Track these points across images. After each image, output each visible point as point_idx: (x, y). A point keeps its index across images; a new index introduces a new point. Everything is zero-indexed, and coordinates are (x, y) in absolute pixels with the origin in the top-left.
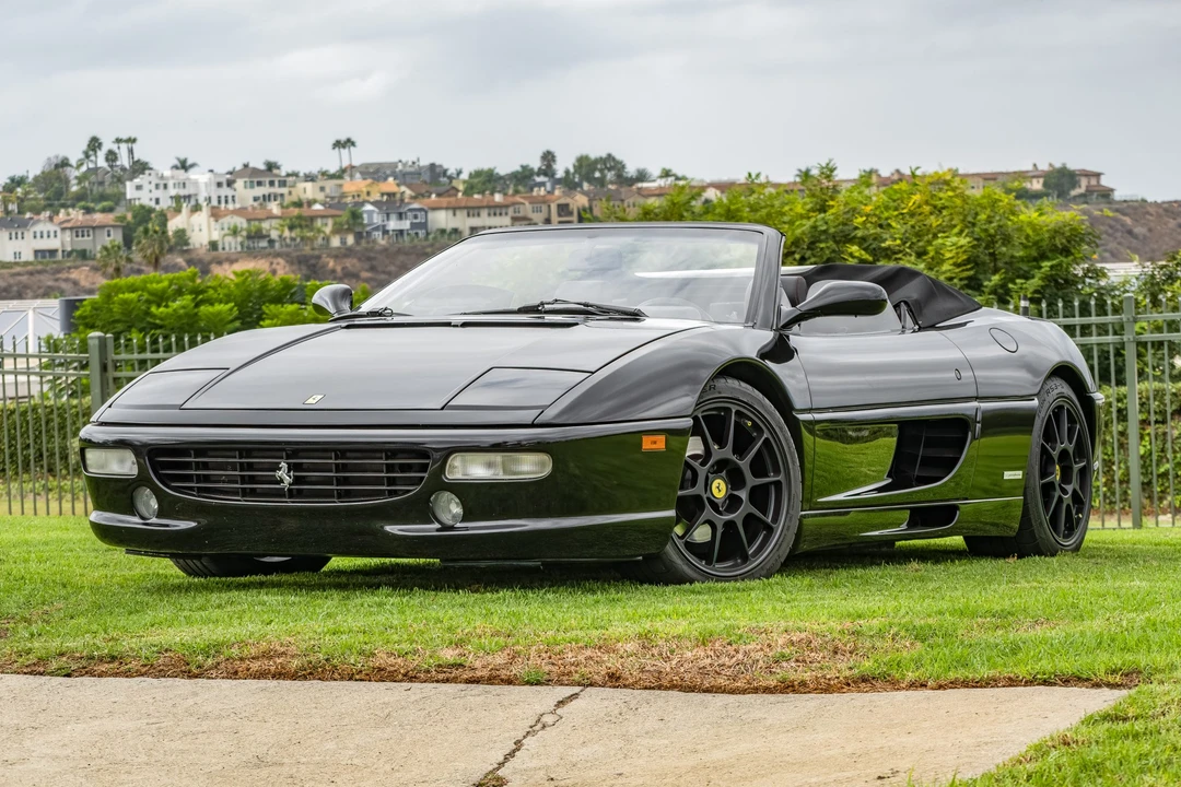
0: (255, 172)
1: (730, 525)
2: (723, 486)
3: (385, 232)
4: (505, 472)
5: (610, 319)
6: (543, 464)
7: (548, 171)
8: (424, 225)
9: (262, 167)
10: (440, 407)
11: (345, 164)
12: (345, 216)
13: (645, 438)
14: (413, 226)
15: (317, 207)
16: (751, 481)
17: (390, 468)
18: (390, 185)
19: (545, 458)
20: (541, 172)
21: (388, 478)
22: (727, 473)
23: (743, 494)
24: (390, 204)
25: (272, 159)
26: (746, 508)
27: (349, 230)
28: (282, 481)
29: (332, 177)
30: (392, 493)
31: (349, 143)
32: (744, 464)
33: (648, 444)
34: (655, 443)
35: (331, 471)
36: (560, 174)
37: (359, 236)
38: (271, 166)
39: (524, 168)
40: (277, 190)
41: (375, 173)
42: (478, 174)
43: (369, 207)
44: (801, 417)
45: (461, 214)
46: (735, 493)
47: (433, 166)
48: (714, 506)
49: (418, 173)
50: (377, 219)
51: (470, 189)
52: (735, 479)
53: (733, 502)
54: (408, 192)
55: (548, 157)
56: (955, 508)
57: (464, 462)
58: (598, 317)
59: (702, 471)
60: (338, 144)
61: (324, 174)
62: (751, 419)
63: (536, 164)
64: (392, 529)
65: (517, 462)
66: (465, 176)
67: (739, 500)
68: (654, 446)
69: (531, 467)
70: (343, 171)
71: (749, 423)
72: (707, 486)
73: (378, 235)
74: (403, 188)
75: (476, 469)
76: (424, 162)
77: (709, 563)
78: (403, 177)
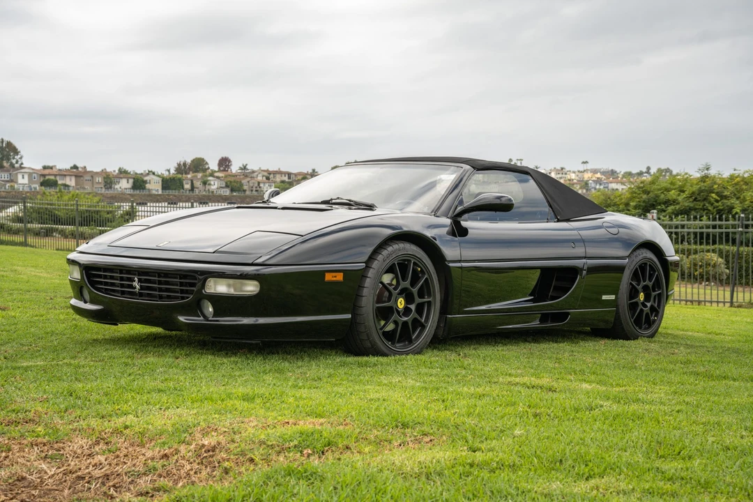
0: (558, 170)
1: (405, 323)
2: (403, 302)
3: (595, 189)
4: (235, 290)
5: (359, 209)
6: (255, 286)
7: (648, 172)
8: (607, 187)
9: (560, 169)
10: (213, 251)
11: (585, 169)
12: (583, 184)
13: (327, 274)
14: (604, 187)
15: (575, 181)
16: (418, 300)
17: (182, 284)
18: (598, 175)
19: (256, 283)
20: (646, 173)
21: (181, 289)
22: (406, 295)
23: (413, 307)
24: (598, 181)
25: (562, 166)
26: (413, 315)
27: (584, 188)
28: (135, 288)
29: (581, 172)
30: (183, 298)
31: (587, 162)
32: (415, 290)
33: (329, 277)
34: (335, 277)
35: (156, 284)
36: (652, 173)
37: (587, 190)
38: (562, 169)
39: (641, 171)
40: (564, 175)
41: (595, 171)
42: (626, 173)
43: (591, 182)
44: (451, 265)
45: (619, 184)
46: (409, 306)
47: (612, 170)
48: (398, 312)
49: (608, 172)
50: (593, 185)
51: (624, 176)
52: (409, 299)
53: (407, 311)
54: (604, 177)
55: (649, 168)
56: (568, 314)
57: (216, 284)
58: (354, 207)
59: (395, 293)
60: (584, 163)
61: (579, 171)
62: (419, 267)
63: (644, 170)
64: (182, 319)
65: (245, 285)
66: (622, 173)
67: (410, 310)
68: (334, 279)
69: (251, 288)
70: (585, 171)
71: (419, 269)
72: (396, 301)
73: (593, 190)
74: (602, 176)
75: (221, 287)
76: (610, 169)
77: (393, 343)
78: (603, 173)
